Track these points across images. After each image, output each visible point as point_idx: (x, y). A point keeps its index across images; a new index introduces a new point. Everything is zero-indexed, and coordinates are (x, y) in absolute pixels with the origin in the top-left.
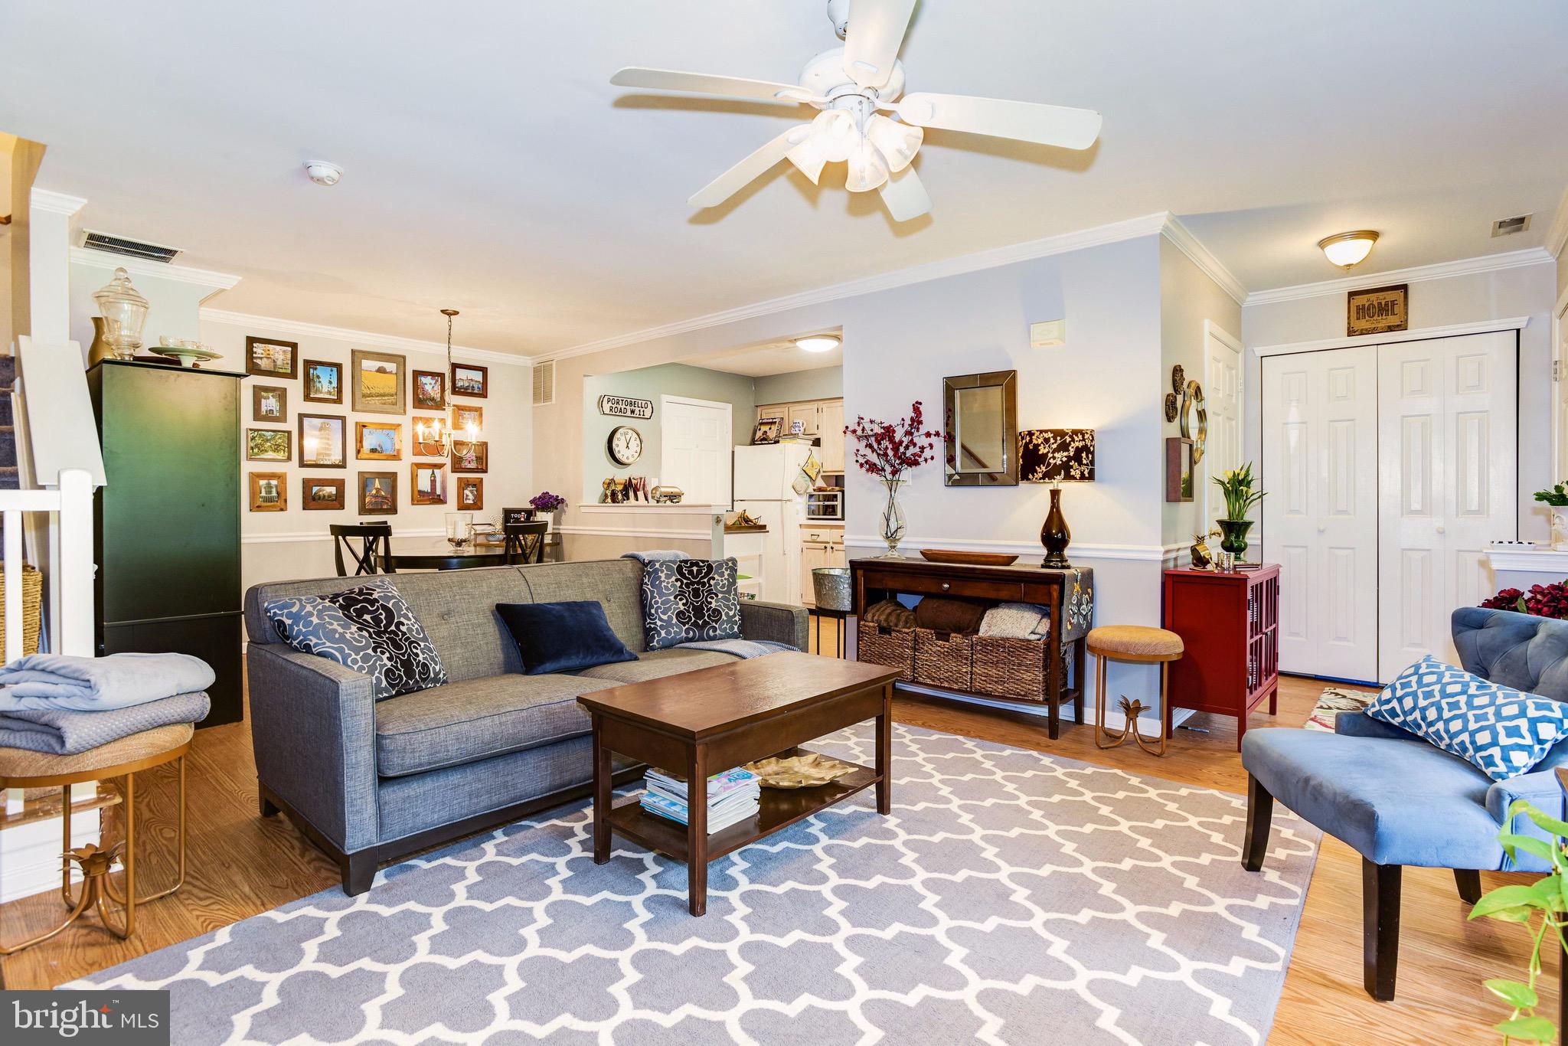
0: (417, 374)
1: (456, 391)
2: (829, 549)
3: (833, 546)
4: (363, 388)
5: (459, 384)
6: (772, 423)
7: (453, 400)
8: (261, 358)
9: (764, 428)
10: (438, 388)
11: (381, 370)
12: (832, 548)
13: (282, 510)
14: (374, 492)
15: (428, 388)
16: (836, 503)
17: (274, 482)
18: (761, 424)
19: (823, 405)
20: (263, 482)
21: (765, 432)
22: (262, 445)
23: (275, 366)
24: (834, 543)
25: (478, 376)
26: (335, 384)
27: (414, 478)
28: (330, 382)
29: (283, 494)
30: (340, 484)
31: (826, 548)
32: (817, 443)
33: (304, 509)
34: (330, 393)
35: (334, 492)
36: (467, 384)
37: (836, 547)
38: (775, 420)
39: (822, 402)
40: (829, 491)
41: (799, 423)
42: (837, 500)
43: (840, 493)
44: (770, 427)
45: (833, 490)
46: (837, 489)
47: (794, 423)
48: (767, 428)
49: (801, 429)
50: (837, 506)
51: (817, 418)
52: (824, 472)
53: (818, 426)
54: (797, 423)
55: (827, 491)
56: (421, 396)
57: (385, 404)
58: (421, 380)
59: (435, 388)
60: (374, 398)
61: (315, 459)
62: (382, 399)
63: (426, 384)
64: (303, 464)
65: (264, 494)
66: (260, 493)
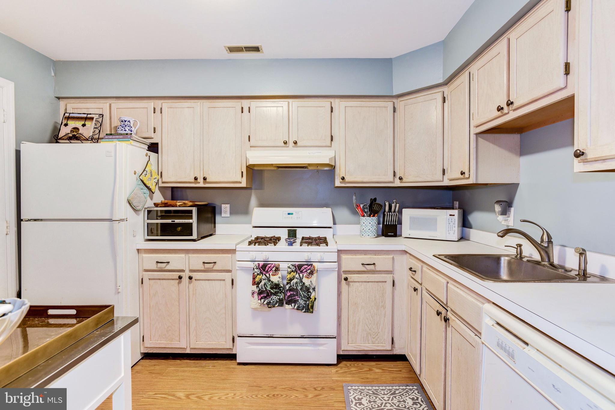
2: (185, 279)
3: (192, 274)
6: (86, 119)
9: (72, 124)
12: (190, 278)
16: (191, 221)
18: (68, 118)
19: (166, 105)
21: (76, 129)
24: (191, 271)
31: (180, 278)
32: (154, 148)
37: (195, 275)
38: (89, 116)
39: (162, 101)
40: (180, 206)
41: (129, 121)
42: (191, 217)
43: (194, 210)
44: (83, 123)
45: (185, 205)
46: (191, 204)
47: (122, 121)
48: (78, 124)
49: (133, 129)
50: (191, 224)
51: (153, 120)
52: (163, 183)
53: (155, 129)
54: (125, 121)
55: (176, 206)
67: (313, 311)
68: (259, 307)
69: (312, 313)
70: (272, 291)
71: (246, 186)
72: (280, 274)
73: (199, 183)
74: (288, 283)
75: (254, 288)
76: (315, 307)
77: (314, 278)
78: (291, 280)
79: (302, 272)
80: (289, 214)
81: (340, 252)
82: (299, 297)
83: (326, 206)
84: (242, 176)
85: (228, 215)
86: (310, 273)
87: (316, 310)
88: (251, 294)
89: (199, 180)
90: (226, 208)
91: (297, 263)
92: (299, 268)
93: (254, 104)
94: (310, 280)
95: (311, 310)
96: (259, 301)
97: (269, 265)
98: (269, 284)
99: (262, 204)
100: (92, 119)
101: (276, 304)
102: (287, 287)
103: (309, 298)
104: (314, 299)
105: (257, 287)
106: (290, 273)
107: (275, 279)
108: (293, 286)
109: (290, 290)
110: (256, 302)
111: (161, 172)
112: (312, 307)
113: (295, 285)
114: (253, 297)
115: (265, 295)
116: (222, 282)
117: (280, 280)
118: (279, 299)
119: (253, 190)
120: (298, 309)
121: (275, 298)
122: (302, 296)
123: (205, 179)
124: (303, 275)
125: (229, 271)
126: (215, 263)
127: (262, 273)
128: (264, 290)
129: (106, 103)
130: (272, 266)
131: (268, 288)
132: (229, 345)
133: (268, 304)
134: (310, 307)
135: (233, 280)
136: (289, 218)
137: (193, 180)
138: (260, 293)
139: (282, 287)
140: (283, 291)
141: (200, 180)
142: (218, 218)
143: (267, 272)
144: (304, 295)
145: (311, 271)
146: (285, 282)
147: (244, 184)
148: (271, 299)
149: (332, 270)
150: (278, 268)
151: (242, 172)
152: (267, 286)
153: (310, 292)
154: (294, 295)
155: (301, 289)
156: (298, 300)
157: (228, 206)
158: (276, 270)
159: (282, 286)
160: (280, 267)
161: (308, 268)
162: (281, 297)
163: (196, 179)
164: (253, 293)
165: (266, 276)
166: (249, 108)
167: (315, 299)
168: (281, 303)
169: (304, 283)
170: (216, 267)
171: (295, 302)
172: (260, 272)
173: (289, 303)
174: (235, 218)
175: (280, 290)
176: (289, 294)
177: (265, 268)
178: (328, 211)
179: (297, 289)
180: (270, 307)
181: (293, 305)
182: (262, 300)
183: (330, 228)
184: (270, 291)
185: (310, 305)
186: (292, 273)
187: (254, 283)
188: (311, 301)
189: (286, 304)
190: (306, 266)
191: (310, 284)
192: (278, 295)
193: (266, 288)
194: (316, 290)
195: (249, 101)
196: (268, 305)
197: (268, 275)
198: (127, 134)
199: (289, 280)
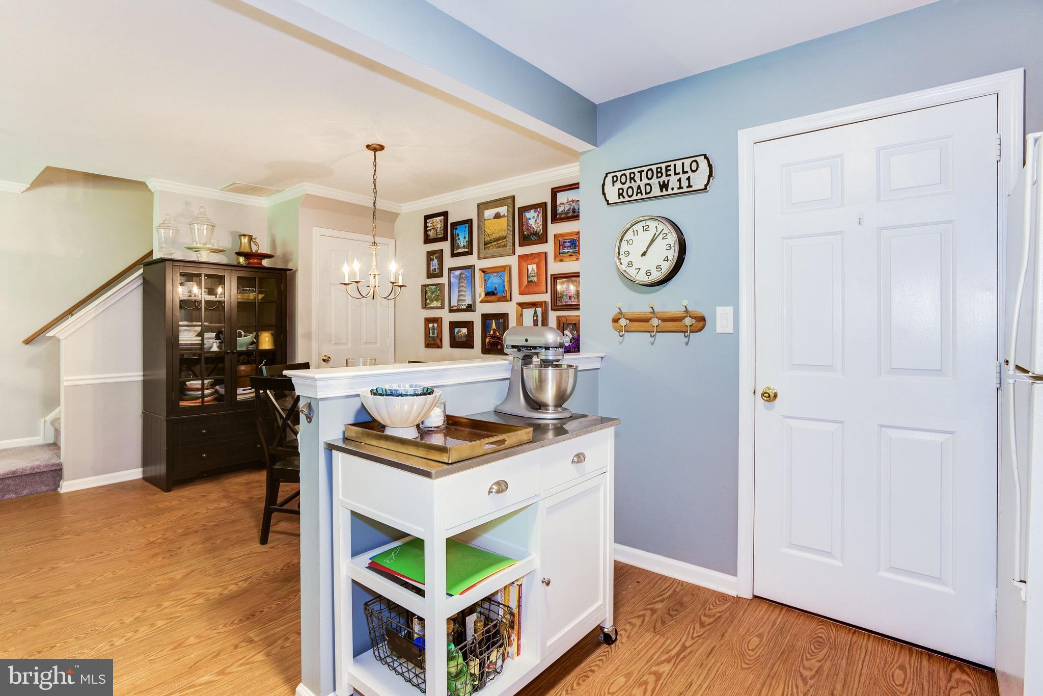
0: (522, 211)
1: (556, 218)
4: (486, 236)
5: (560, 210)
7: (553, 229)
8: (431, 230)
10: (540, 219)
11: (497, 216)
13: (440, 347)
14: (492, 333)
15: (531, 222)
22: (431, 298)
23: (436, 234)
27: (520, 317)
33: (451, 347)
34: (464, 247)
36: (567, 208)
56: (525, 233)
57: (499, 247)
58: (525, 216)
59: (538, 221)
60: (492, 244)
61: (457, 305)
62: (498, 244)
63: (530, 219)
64: (452, 310)
65: (431, 335)
66: (430, 334)
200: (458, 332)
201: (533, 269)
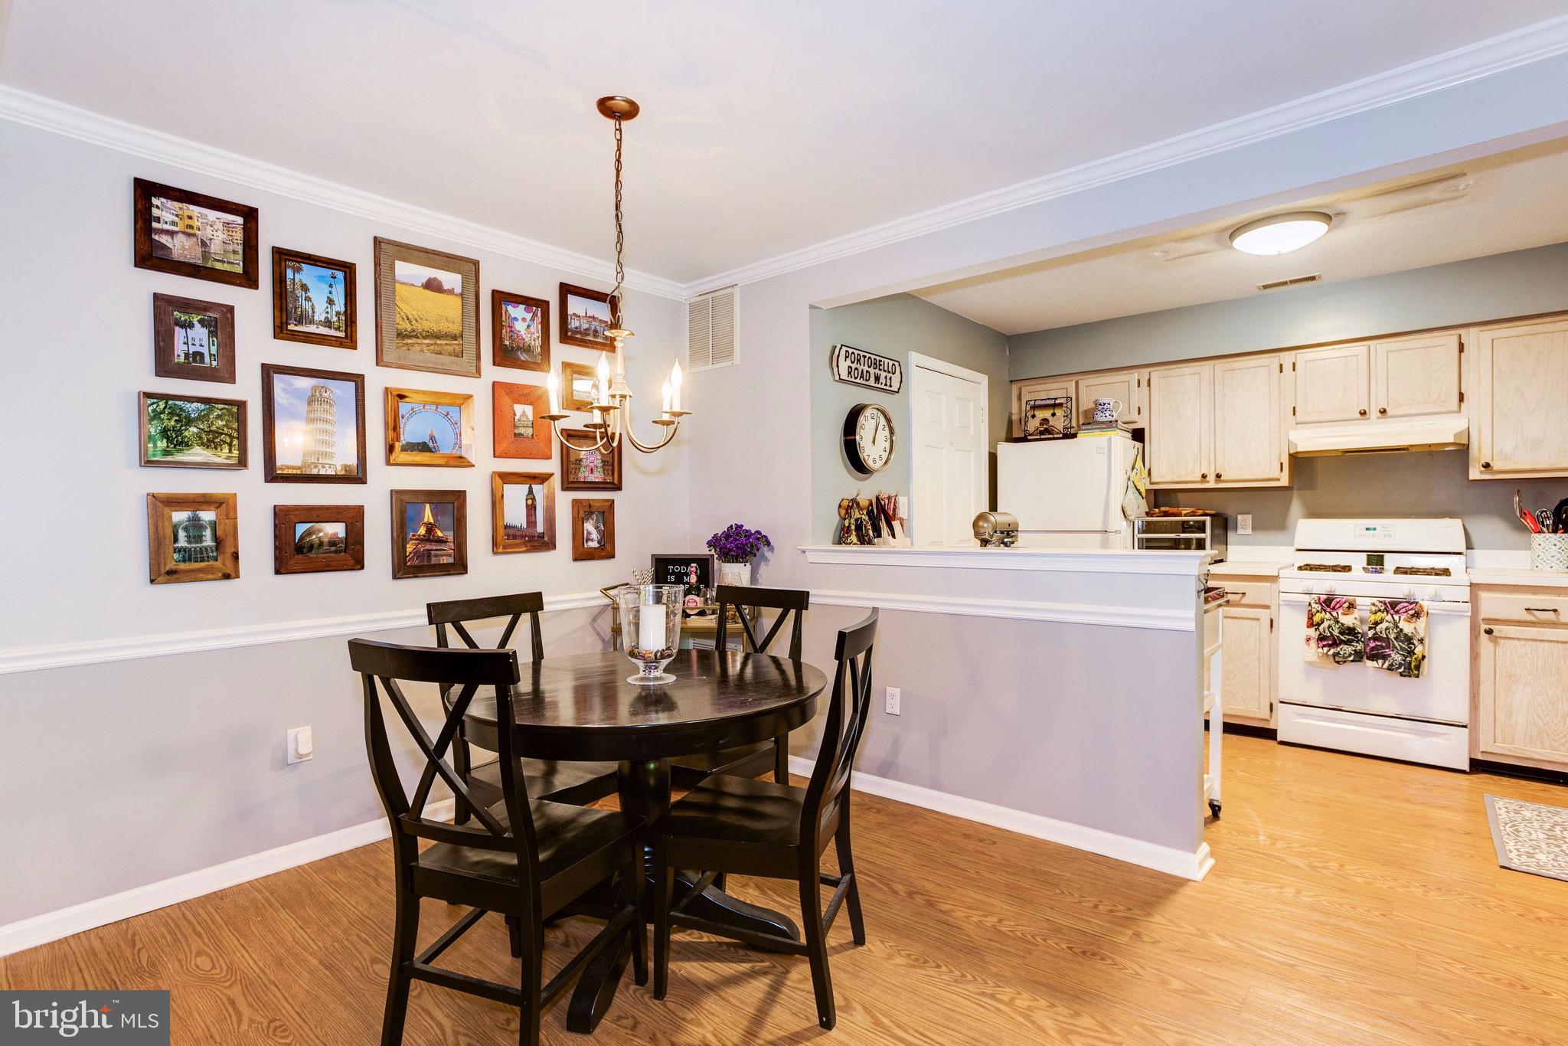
0: (500, 298)
1: (567, 337)
4: (398, 319)
5: (573, 324)
6: (1054, 406)
7: (561, 352)
8: (172, 234)
9: (1041, 414)
10: (536, 328)
13: (227, 577)
14: (422, 531)
15: (520, 327)
17: (207, 516)
18: (1034, 408)
19: (1156, 375)
20: (180, 516)
21: (1045, 421)
22: (179, 433)
23: (206, 255)
25: (602, 311)
26: (339, 305)
27: (496, 503)
28: (331, 302)
29: (229, 543)
30: (353, 517)
32: (1138, 435)
33: (278, 572)
34: (328, 323)
35: (342, 534)
36: (585, 326)
38: (1057, 402)
39: (1150, 369)
40: (1185, 515)
41: (1109, 404)
42: (1203, 531)
43: (1208, 519)
44: (1052, 412)
45: (1193, 514)
46: (1200, 512)
47: (1100, 405)
48: (1046, 414)
49: (1114, 414)
50: (1204, 540)
51: (1139, 396)
52: (1151, 483)
53: (1139, 408)
54: (1105, 404)
55: (1180, 515)
56: (507, 343)
57: (441, 354)
58: (507, 311)
59: (532, 329)
60: (419, 341)
61: (300, 464)
62: (435, 344)
63: (516, 319)
64: (273, 475)
65: (182, 542)
66: (176, 540)
67: (1418, 674)
68: (1317, 660)
69: (1418, 677)
70: (1341, 637)
71: (1287, 485)
72: (1356, 613)
73: (1208, 482)
74: (1370, 628)
75: (1313, 633)
76: (1423, 670)
77: (1421, 623)
78: (1376, 623)
79: (1397, 612)
80: (1368, 529)
81: (1474, 587)
82: (1393, 651)
83: (1451, 515)
84: (1282, 470)
85: (1249, 531)
86: (1413, 616)
87: (1425, 673)
88: (1304, 641)
89: (1207, 479)
90: (1245, 521)
91: (1387, 600)
92: (1392, 606)
93: (1302, 356)
94: (1413, 625)
95: (1417, 672)
96: (1320, 650)
97: (1338, 600)
98: (1337, 626)
99: (1314, 514)
100: (1061, 405)
101: (1350, 656)
102: (1370, 634)
103: (1411, 653)
104: (1420, 657)
105: (1316, 629)
106: (1376, 613)
107: (1348, 620)
108: (1381, 633)
109: (1375, 638)
110: (1313, 652)
111: (1150, 469)
112: (1418, 667)
113: (1383, 632)
114: (1309, 645)
115: (1330, 642)
116: (1255, 622)
117: (1357, 623)
118: (1355, 651)
119: (1295, 492)
120: (1389, 669)
121: (1347, 649)
122: (1399, 648)
123: (1218, 476)
124: (1400, 617)
125: (1267, 607)
126: (1244, 594)
127: (1325, 611)
128: (1329, 635)
129: (1072, 381)
130: (1343, 600)
131: (1336, 633)
132: (1265, 713)
133: (1335, 655)
134: (1413, 667)
135: (1272, 621)
136: (1369, 535)
137: (1199, 478)
138: (1321, 638)
139: (1360, 633)
140: (1362, 640)
141: (1211, 478)
142: (1231, 536)
143: (1334, 609)
144: (1401, 647)
145: (1415, 612)
146: (1366, 628)
147: (1284, 481)
148: (1341, 649)
149: (1459, 615)
150: (1352, 604)
151: (1282, 464)
152: (1332, 629)
153: (1414, 644)
154: (1383, 647)
155: (1396, 638)
156: (1389, 655)
157: (1249, 517)
158: (1349, 608)
159: (1360, 631)
160: (1357, 603)
161: (1411, 607)
162: (1359, 648)
163: (1204, 476)
164: (1308, 640)
165: (1332, 615)
166: (1294, 364)
167: (1424, 657)
168: (1359, 657)
169: (1401, 630)
170: (1245, 601)
171: (1385, 657)
172: (1322, 609)
173: (1373, 657)
174: (1261, 536)
175: (1357, 637)
176: (1372, 644)
177: (1331, 603)
178: (1456, 525)
179: (1388, 638)
180: (1338, 662)
181: (1380, 662)
182: (1325, 649)
183: (1460, 554)
184: (1338, 637)
185: (1413, 664)
186: (1379, 613)
187: (1311, 624)
188: (1415, 658)
189: (1368, 658)
190: (1406, 604)
191: (1414, 632)
192: (1353, 646)
193: (1331, 633)
194: (1426, 642)
195: (1293, 353)
196: (1334, 658)
197: (1335, 614)
198: (1111, 422)
199: (1373, 624)
200: (309, 533)
201: (524, 412)
